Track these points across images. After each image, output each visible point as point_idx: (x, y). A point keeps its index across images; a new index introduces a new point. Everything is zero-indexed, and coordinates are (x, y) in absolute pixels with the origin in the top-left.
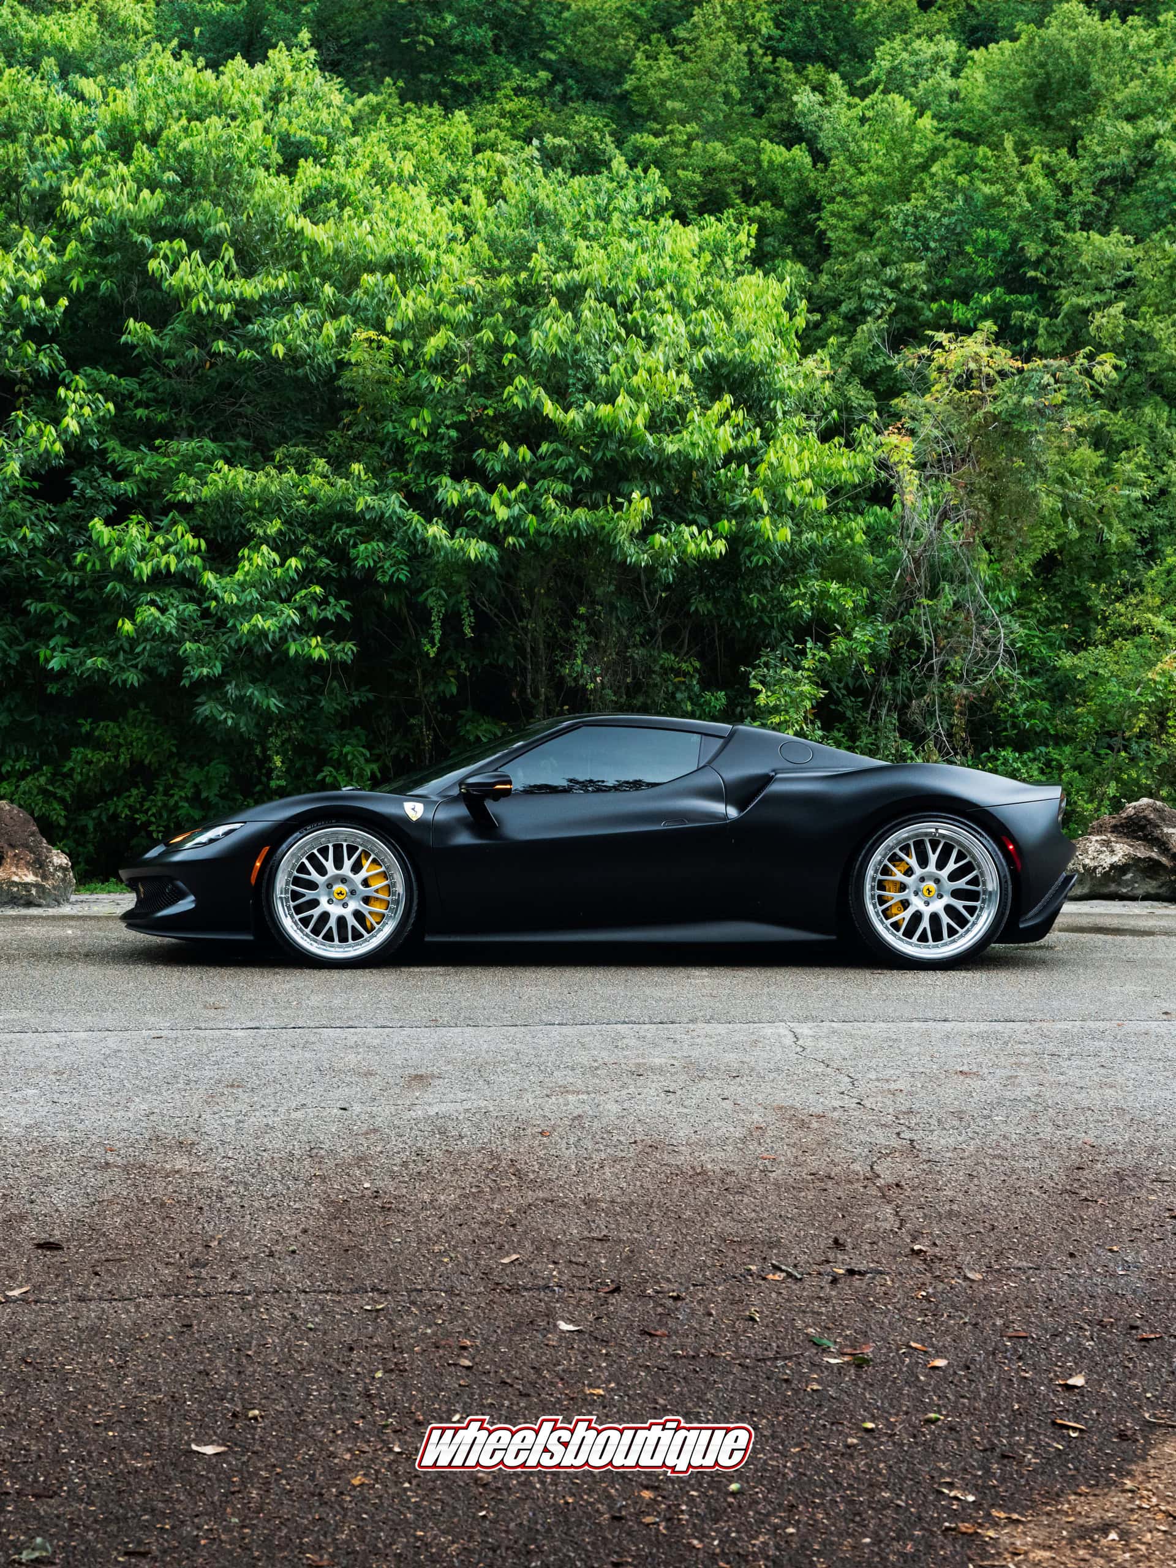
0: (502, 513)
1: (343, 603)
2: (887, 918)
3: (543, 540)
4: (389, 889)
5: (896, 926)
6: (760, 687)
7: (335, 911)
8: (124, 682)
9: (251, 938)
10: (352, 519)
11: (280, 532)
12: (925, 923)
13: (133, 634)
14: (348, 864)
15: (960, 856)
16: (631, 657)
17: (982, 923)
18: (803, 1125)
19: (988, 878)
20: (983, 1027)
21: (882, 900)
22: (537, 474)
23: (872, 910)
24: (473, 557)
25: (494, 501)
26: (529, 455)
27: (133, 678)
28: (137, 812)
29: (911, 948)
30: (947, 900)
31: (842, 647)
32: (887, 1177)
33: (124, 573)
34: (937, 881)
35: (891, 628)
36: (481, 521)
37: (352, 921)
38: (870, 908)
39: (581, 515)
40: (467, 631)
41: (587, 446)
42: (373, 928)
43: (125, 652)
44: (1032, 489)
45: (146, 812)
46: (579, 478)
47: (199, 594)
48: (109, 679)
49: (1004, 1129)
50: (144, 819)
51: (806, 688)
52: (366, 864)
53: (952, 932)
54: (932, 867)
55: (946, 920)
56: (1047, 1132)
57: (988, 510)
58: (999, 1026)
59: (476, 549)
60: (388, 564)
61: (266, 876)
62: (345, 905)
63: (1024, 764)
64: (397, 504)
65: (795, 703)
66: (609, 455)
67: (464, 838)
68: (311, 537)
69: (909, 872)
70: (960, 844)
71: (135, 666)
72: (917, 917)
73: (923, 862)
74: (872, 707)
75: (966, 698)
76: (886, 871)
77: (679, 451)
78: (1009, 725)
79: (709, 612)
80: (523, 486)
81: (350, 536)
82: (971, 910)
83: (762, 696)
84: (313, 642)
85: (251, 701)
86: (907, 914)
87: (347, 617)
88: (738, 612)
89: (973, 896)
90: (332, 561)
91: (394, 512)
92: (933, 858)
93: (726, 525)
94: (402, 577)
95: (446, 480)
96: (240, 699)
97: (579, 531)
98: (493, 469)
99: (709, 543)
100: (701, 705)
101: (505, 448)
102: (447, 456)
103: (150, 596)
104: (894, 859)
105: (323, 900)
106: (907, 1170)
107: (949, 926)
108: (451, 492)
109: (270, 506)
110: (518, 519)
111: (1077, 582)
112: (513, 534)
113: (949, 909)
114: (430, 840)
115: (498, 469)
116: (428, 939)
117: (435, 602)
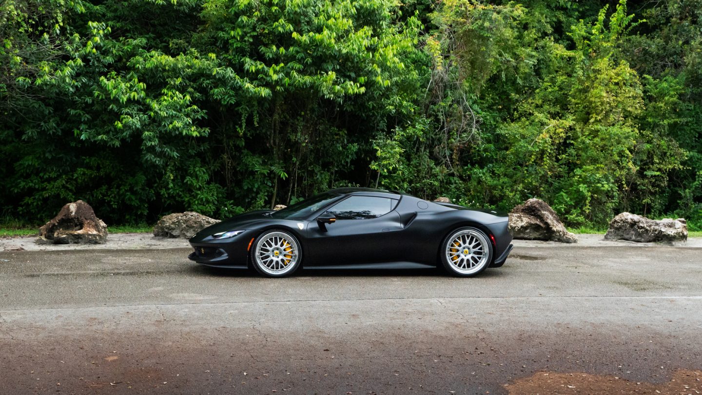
0: (275, 77)
1: (204, 111)
2: (453, 260)
3: (291, 88)
4: (292, 252)
5: (455, 263)
6: (378, 148)
7: (275, 259)
8: (114, 145)
9: (247, 268)
10: (209, 76)
11: (181, 83)
12: (465, 263)
13: (122, 128)
14: (279, 244)
15: (476, 241)
16: (319, 129)
17: (483, 263)
18: (456, 326)
19: (485, 248)
20: (489, 299)
21: (451, 255)
22: (288, 59)
23: (448, 258)
24: (263, 95)
25: (271, 72)
26: (284, 51)
27: (117, 143)
28: (105, 196)
29: (460, 270)
30: (472, 255)
31: (411, 131)
32: (480, 337)
33: (116, 101)
34: (469, 249)
35: (429, 120)
36: (264, 79)
37: (280, 263)
38: (447, 257)
39: (308, 79)
40: (256, 123)
41: (310, 50)
42: (287, 265)
43: (112, 132)
44: (488, 61)
45: (109, 196)
46: (307, 62)
47: (147, 108)
48: (107, 144)
49: (503, 327)
50: (109, 199)
51: (397, 150)
52: (285, 244)
53: (473, 265)
54: (467, 244)
55: (471, 261)
56: (513, 328)
57: (470, 68)
58: (495, 299)
59: (264, 92)
60: (226, 97)
61: (253, 248)
62: (278, 257)
63: (484, 174)
64: (230, 72)
65: (393, 156)
66: (319, 53)
67: (317, 236)
68: (192, 83)
69: (460, 246)
70: (476, 236)
71: (118, 138)
72: (462, 260)
73: (464, 242)
74: (417, 146)
75: (459, 146)
76: (452, 245)
77: (347, 52)
78: (476, 154)
79: (352, 110)
80: (282, 65)
81: (209, 84)
82: (479, 258)
83: (379, 152)
84: (193, 129)
85: (165, 154)
86: (459, 260)
87: (206, 117)
88: (364, 110)
89: (480, 253)
90: (200, 93)
91: (230, 76)
92: (468, 241)
93: (362, 79)
94: (232, 102)
95: (248, 60)
96: (162, 152)
97: (306, 86)
98: (269, 56)
99: (358, 88)
100: (347, 149)
101: (274, 48)
102: (247, 49)
103: (127, 110)
104: (455, 241)
105: (271, 256)
106: (484, 335)
107: (472, 263)
108: (251, 65)
109: (175, 72)
110: (281, 80)
111: (505, 87)
112: (279, 85)
113: (473, 258)
114: (306, 236)
115: (271, 56)
116: (304, 268)
117: (244, 111)
